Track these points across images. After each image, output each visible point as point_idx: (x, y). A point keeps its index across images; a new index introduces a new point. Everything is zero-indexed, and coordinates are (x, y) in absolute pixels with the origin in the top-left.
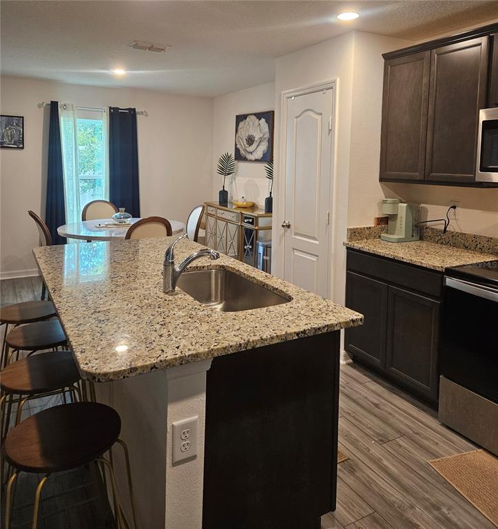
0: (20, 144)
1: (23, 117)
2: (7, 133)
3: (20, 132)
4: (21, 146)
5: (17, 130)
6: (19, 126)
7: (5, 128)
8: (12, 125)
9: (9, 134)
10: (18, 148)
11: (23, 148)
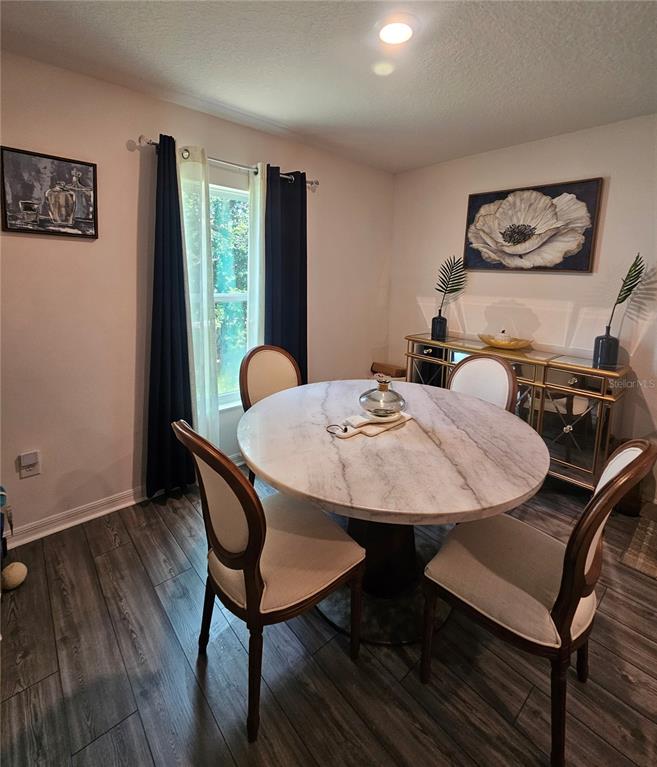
0: (87, 227)
1: (94, 166)
2: (57, 197)
3: (88, 199)
4: (91, 231)
5: (80, 195)
6: (86, 185)
7: (52, 186)
8: (69, 181)
9: (62, 201)
10: (84, 236)
11: (95, 236)
